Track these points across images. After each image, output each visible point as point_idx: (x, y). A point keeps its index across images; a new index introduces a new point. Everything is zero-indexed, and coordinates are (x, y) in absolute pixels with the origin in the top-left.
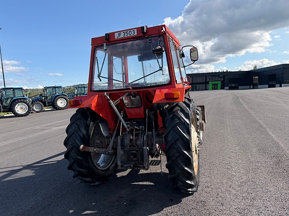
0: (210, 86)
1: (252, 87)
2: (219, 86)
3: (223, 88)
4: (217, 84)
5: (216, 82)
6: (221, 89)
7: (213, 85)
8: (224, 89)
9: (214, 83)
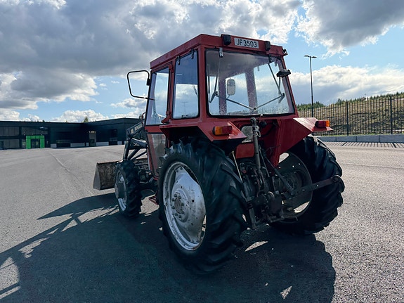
0: (28, 142)
1: (88, 144)
2: (42, 142)
3: (47, 146)
4: (39, 140)
5: (38, 137)
6: (46, 147)
7: (32, 140)
8: (49, 147)
9: (33, 137)
